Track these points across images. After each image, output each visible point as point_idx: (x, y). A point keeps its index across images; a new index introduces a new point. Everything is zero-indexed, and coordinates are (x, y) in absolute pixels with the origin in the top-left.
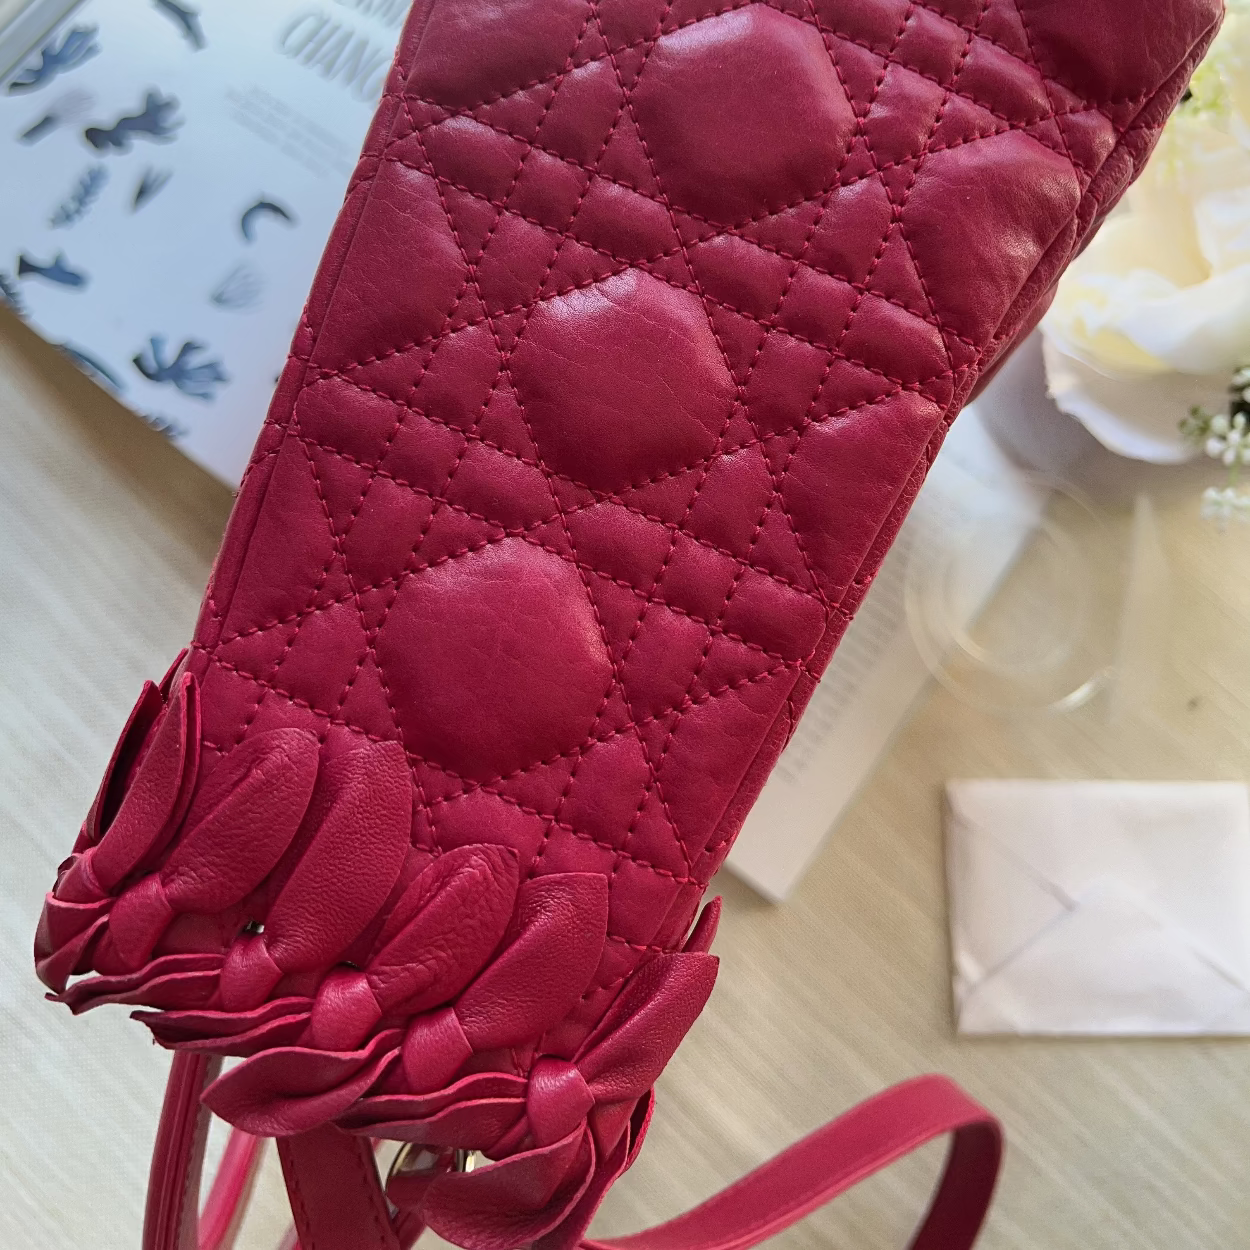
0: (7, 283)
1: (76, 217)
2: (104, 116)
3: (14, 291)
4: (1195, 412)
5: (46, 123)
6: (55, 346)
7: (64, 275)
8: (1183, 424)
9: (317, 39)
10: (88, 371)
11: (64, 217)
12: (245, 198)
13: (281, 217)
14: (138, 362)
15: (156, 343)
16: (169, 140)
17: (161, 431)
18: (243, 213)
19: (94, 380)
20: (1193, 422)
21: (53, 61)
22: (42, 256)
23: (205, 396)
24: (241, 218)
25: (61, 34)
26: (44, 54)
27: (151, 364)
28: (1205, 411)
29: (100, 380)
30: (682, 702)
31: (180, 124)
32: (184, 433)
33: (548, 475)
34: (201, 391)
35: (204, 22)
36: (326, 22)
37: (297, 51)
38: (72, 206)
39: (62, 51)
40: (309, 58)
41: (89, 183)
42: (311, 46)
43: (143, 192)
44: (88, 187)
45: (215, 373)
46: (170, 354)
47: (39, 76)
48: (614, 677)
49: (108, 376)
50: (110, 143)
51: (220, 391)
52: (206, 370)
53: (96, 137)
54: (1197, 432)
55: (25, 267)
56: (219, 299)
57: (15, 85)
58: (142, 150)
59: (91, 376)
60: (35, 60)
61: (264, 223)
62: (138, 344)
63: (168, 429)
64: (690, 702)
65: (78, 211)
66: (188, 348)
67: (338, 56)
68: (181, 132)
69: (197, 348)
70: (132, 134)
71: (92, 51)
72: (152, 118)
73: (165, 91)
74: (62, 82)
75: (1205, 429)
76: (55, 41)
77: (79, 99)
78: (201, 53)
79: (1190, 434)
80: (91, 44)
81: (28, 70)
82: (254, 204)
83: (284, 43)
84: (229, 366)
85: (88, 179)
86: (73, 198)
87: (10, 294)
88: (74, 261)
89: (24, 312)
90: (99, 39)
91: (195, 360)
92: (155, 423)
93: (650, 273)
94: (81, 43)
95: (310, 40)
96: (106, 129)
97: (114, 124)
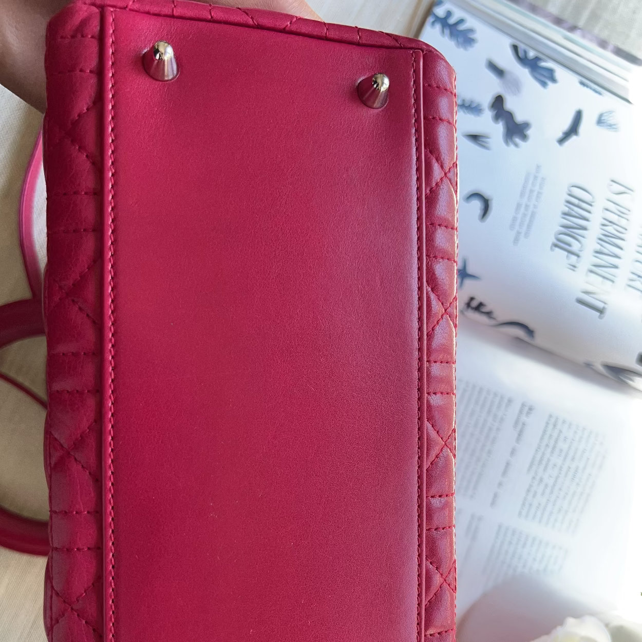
2: (510, 104)
5: (499, 72)
9: (581, 204)
12: (487, 192)
16: (507, 143)
18: (479, 193)
24: (477, 192)
25: (549, 64)
26: (537, 58)
31: (516, 145)
36: (590, 204)
37: (571, 195)
39: (540, 67)
40: (570, 203)
42: (576, 201)
43: (474, 137)
44: (471, 107)
47: (523, 59)
50: (495, 112)
53: (498, 103)
58: (497, 130)
60: (532, 54)
61: (477, 204)
67: (575, 217)
70: (505, 121)
71: (544, 84)
72: (516, 130)
74: (523, 73)
77: (516, 86)
78: (557, 144)
80: (547, 82)
81: (526, 52)
82: (486, 197)
83: (573, 186)
85: (474, 105)
90: (551, 86)
94: (546, 77)
95: (580, 200)
96: (504, 106)
97: (508, 110)
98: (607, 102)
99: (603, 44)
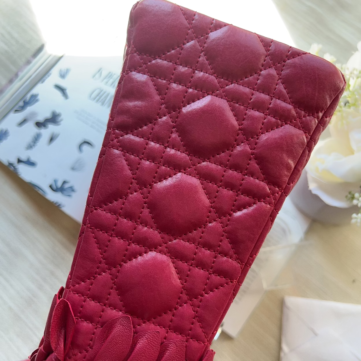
0: (14, 165)
1: (33, 147)
2: (41, 118)
3: (16, 168)
4: (350, 193)
5: (25, 121)
6: (28, 183)
7: (30, 163)
8: (346, 197)
9: (100, 95)
10: (37, 189)
11: (30, 147)
12: (80, 140)
13: (90, 145)
14: (51, 187)
15: (55, 181)
16: (59, 125)
17: (57, 206)
18: (80, 144)
19: (39, 192)
20: (349, 196)
21: (26, 104)
22: (24, 158)
23: (69, 196)
24: (79, 145)
25: (28, 96)
26: (24, 102)
27: (54, 187)
28: (353, 193)
29: (40, 192)
30: (203, 294)
31: (62, 120)
32: (63, 206)
33: (160, 233)
34: (68, 195)
35: (68, 92)
36: (102, 91)
37: (94, 99)
38: (32, 144)
39: (28, 101)
40: (98, 101)
41: (37, 137)
42: (98, 97)
43: (52, 139)
44: (37, 138)
45: (72, 189)
46: (59, 184)
47: (23, 108)
48: (183, 288)
49: (42, 190)
50: (42, 126)
51: (74, 194)
52: (69, 188)
53: (39, 125)
54: (351, 199)
55: (19, 161)
56: (73, 169)
57: (16, 111)
58: (51, 128)
59: (38, 191)
60: (21, 104)
61: (85, 147)
62: (50, 181)
63: (59, 205)
64: (204, 294)
65: (34, 145)
66: (65, 182)
67: (105, 100)
68: (62, 122)
69: (67, 182)
70: (48, 123)
71: (37, 101)
72: (54, 119)
73: (58, 111)
74: (29, 109)
75: (353, 198)
76: (27, 98)
77: (33, 114)
78: (68, 100)
79: (349, 199)
80: (37, 99)
81: (20, 106)
82: (82, 142)
83: (90, 97)
84: (76, 187)
86: (32, 142)
87: (15, 169)
88: (33, 159)
89: (19, 174)
90: (39, 97)
91: (66, 186)
92: (56, 203)
93: (185, 173)
94: (34, 99)
95: (98, 96)
96: (41, 122)
97: (44, 121)
98: (55, 72)
99: (28, 62)
